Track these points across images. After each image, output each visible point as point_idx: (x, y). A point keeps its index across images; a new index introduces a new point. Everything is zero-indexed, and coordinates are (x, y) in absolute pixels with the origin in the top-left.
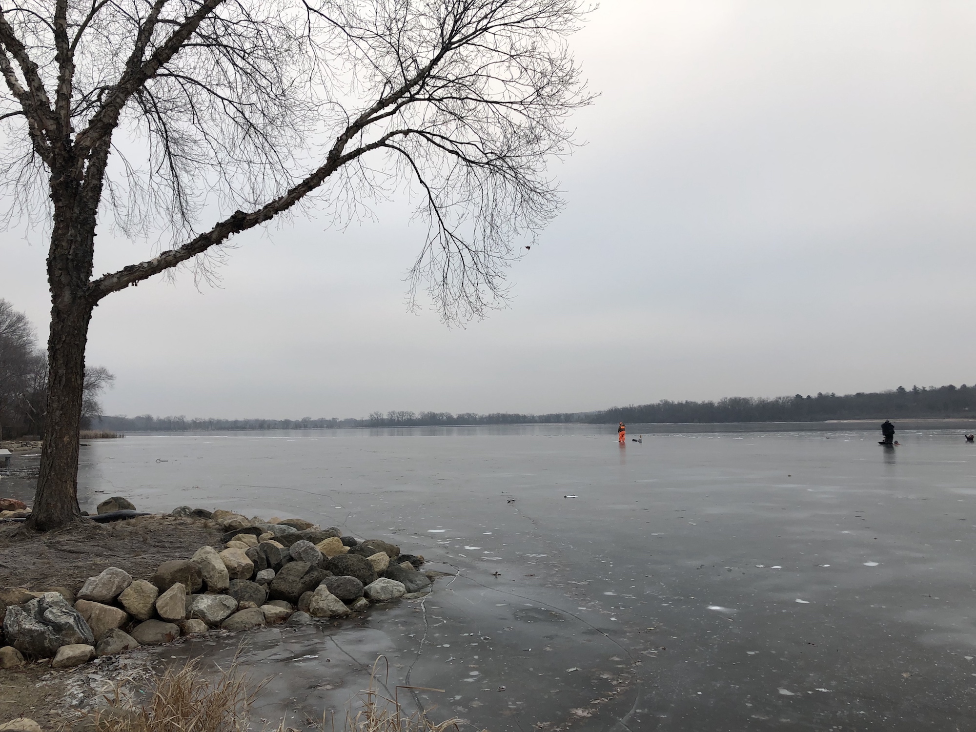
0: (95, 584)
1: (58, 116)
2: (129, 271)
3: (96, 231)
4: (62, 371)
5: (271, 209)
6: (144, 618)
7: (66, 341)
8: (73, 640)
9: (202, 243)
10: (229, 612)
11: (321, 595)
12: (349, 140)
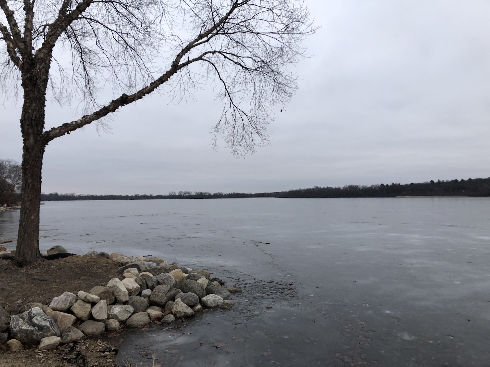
0: (58, 301)
1: (25, 40)
2: (66, 126)
3: (45, 104)
4: (29, 181)
5: (142, 93)
6: (85, 319)
7: (32, 164)
8: (49, 334)
9: (105, 111)
10: (130, 314)
11: (178, 304)
12: (183, 56)
